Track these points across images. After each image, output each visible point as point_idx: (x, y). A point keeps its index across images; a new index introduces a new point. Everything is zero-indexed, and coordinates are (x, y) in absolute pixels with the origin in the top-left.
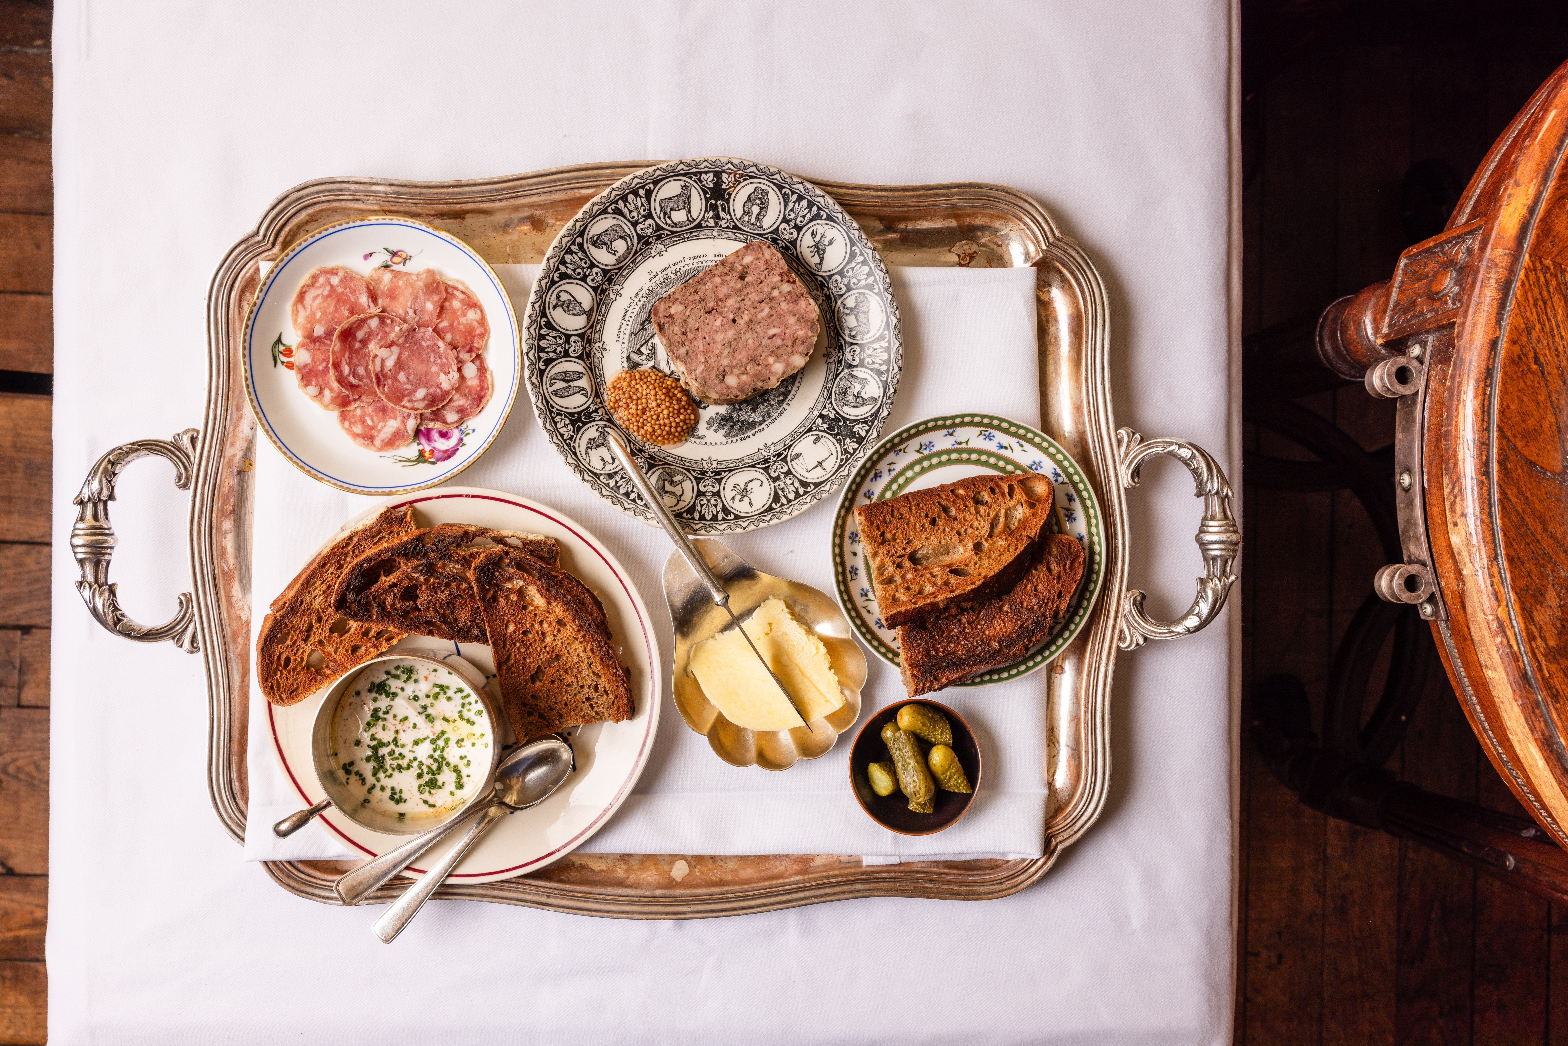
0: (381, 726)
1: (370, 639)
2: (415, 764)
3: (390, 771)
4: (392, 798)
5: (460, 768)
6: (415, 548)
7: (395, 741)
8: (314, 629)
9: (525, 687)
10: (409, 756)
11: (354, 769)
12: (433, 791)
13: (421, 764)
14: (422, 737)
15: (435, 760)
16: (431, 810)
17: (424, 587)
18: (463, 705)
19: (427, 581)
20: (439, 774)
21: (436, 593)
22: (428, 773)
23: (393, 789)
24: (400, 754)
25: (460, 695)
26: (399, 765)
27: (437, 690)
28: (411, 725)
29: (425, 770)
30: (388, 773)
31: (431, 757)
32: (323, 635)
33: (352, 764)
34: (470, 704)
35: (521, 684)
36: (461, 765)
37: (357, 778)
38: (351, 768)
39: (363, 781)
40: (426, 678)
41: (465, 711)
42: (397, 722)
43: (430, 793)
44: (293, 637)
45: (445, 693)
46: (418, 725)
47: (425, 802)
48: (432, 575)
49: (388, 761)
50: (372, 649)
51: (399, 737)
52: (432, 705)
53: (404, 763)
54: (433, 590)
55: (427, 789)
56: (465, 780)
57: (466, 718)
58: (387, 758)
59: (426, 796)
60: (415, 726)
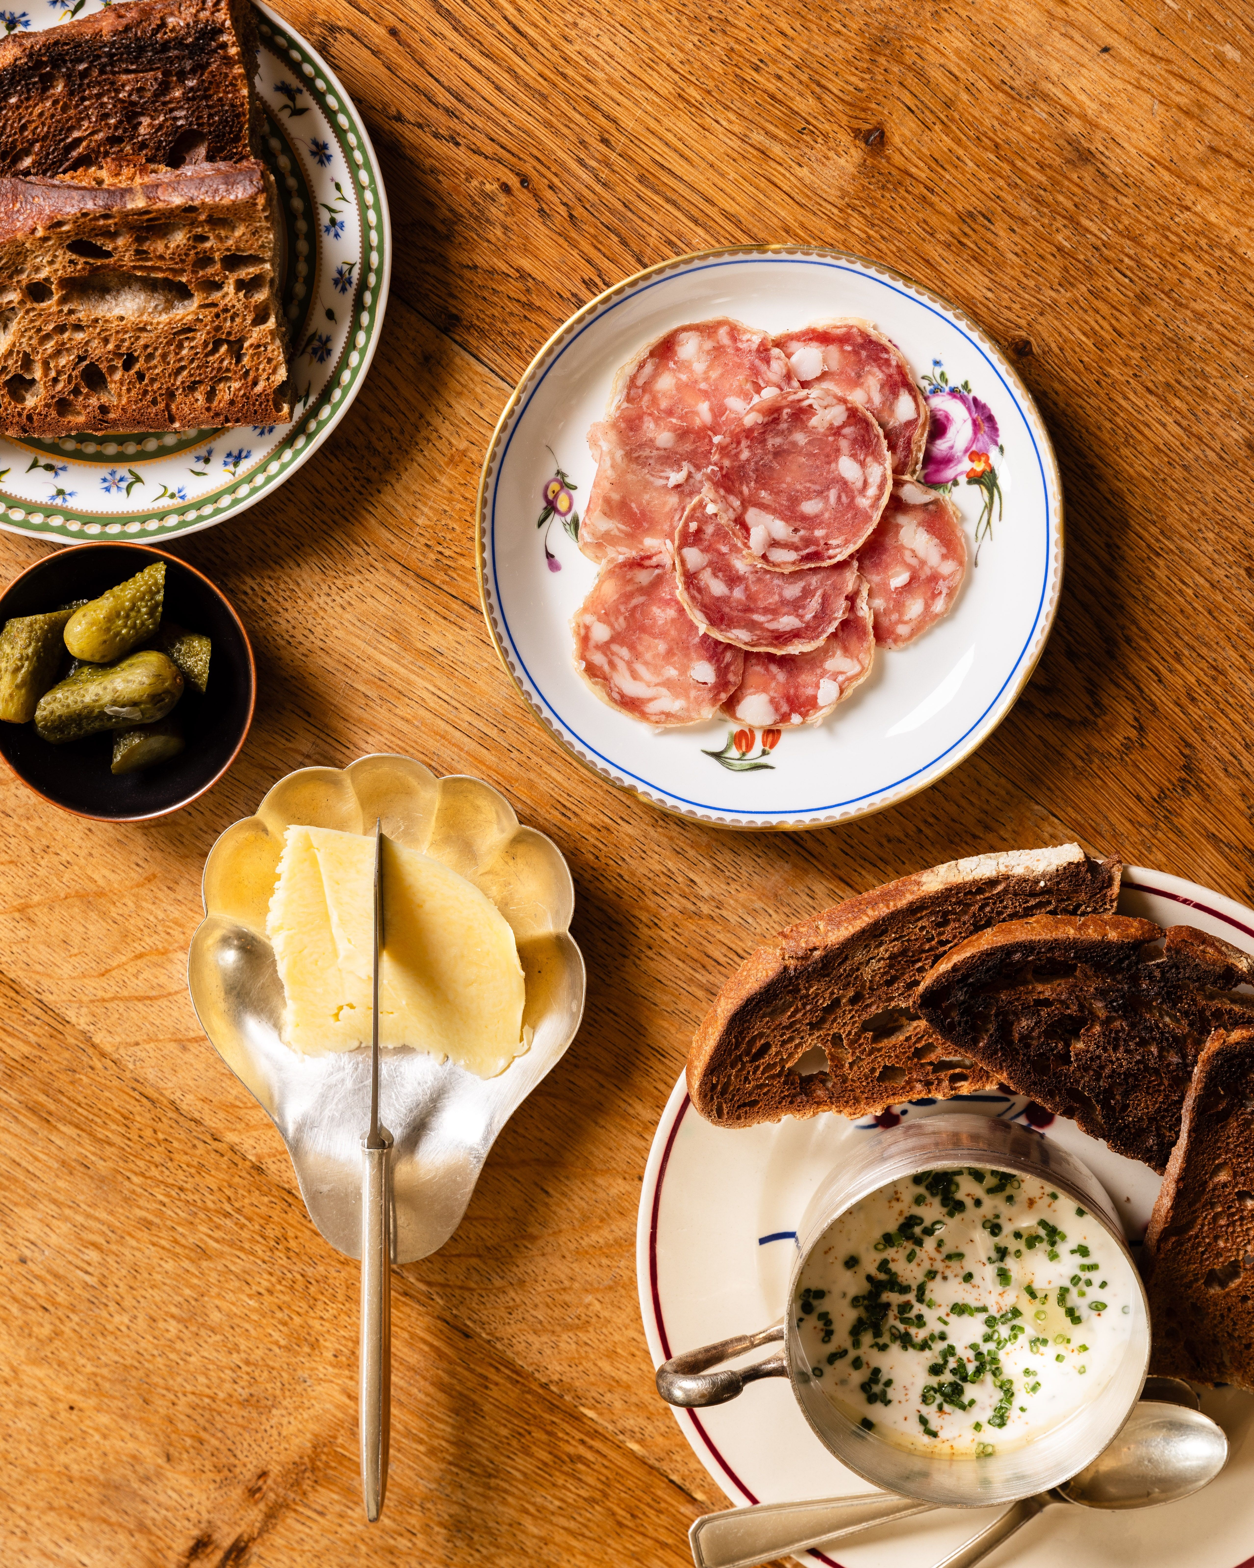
0: (908, 1251)
1: (922, 1065)
2: (939, 1346)
3: (885, 1339)
4: (865, 1387)
5: (1015, 1388)
6: (1121, 961)
7: (921, 1289)
8: (840, 1012)
9: (1189, 1286)
10: (933, 1326)
11: (823, 1306)
12: (947, 1407)
13: (950, 1351)
14: (974, 1304)
15: (979, 1355)
16: (926, 1439)
17: (1097, 1029)
18: (1075, 1280)
19: (1108, 1021)
20: (973, 1382)
21: (1115, 1049)
22: (954, 1372)
23: (877, 1371)
24: (920, 1317)
25: (1078, 1259)
26: (907, 1334)
27: (1042, 1232)
28: (963, 1273)
29: (952, 1363)
30: (881, 1341)
31: (974, 1347)
32: (848, 1028)
33: (820, 1294)
34: (1089, 1283)
35: (1186, 1275)
36: (1020, 1386)
37: (820, 1324)
38: (815, 1303)
39: (828, 1334)
40: (1031, 1202)
41: (1074, 1291)
42: (939, 1257)
43: (940, 1408)
44: (797, 1011)
45: (1053, 1244)
46: (976, 1280)
47: (923, 1421)
48: (1125, 1017)
49: (893, 1320)
50: (919, 1086)
51: (931, 1285)
52: (1018, 1254)
53: (919, 1335)
54: (1113, 1041)
55: (939, 1399)
56: (1014, 1413)
57: (1069, 1304)
58: (892, 1313)
59: (930, 1412)
60: (968, 1277)
